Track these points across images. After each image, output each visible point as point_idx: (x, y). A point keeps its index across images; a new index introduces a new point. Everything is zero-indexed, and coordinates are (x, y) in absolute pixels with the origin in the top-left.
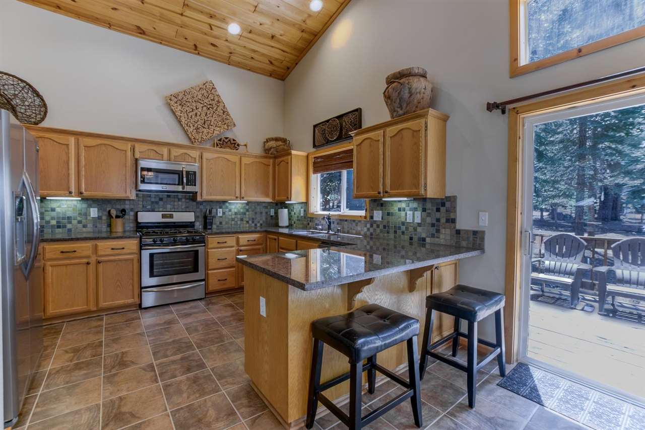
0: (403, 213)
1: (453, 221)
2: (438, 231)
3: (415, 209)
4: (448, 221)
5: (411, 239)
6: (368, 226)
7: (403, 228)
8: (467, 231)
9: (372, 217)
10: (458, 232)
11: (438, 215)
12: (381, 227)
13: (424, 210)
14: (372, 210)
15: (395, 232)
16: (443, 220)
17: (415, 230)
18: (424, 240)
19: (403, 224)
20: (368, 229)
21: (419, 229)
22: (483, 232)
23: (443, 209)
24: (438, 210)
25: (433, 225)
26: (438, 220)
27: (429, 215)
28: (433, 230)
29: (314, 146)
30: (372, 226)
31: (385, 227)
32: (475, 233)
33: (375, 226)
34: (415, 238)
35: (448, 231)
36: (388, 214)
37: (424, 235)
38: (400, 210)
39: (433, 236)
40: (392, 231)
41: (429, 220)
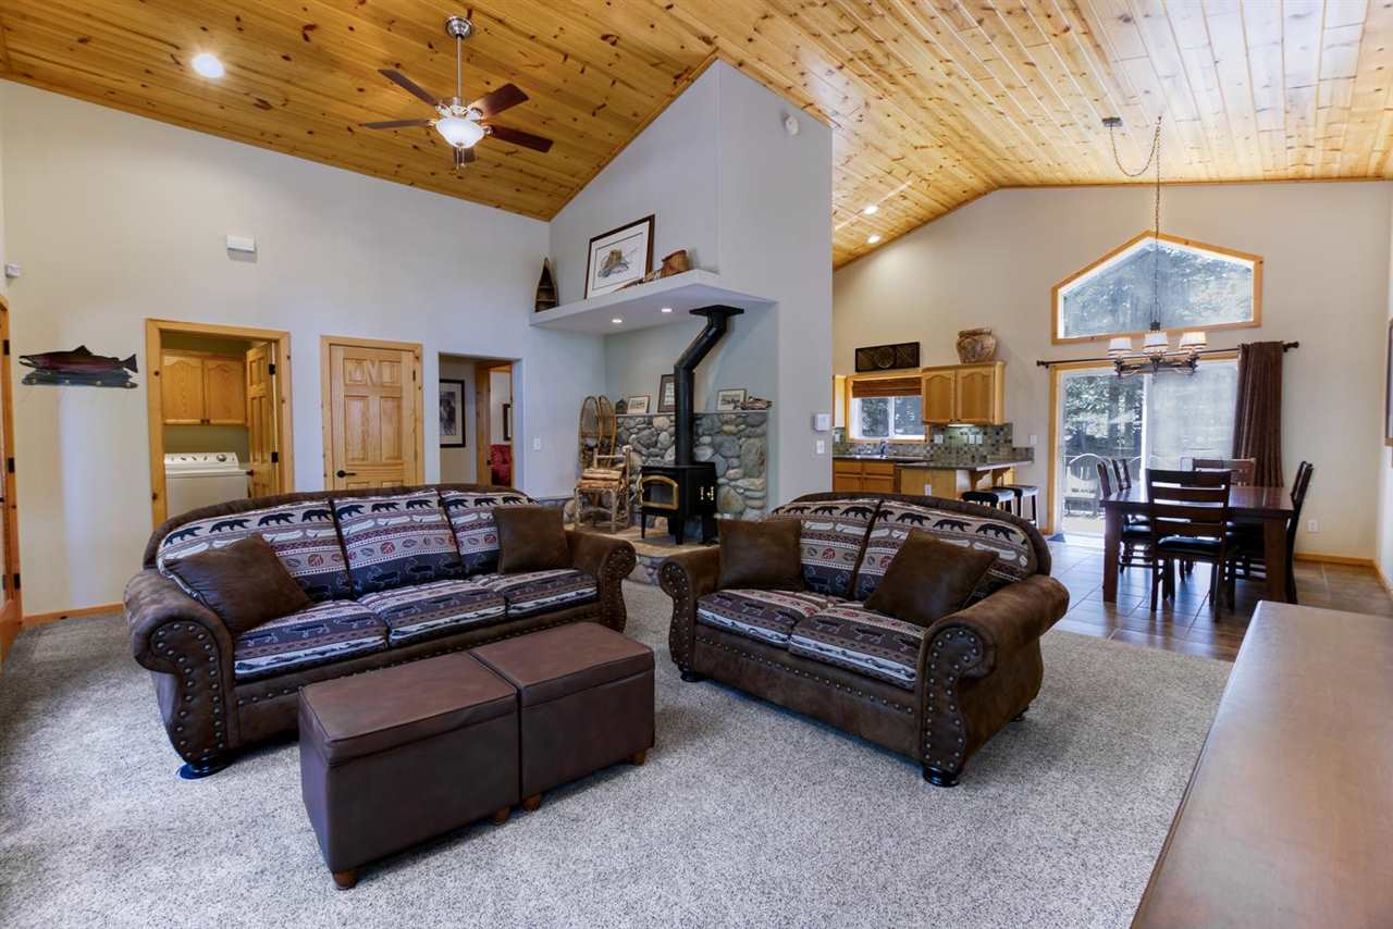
0: (965, 437)
1: (1010, 441)
2: (998, 450)
3: (978, 433)
4: (1006, 442)
5: (973, 457)
6: (928, 448)
7: (966, 449)
8: (1021, 449)
9: (932, 441)
10: (1014, 449)
11: (998, 437)
12: (943, 449)
13: (985, 434)
14: (932, 434)
15: (958, 452)
16: (1002, 441)
17: (977, 450)
18: (985, 457)
19: (966, 445)
20: (928, 452)
21: (981, 449)
22: (1032, 449)
23: (1002, 433)
24: (998, 434)
25: (993, 445)
26: (998, 441)
27: (990, 438)
28: (993, 449)
29: (857, 370)
30: (932, 448)
31: (946, 448)
32: (1027, 449)
33: (935, 448)
34: (977, 457)
35: (1006, 450)
36: (950, 438)
37: (985, 453)
38: (962, 434)
39: (993, 453)
40: (954, 452)
41: (989, 441)
